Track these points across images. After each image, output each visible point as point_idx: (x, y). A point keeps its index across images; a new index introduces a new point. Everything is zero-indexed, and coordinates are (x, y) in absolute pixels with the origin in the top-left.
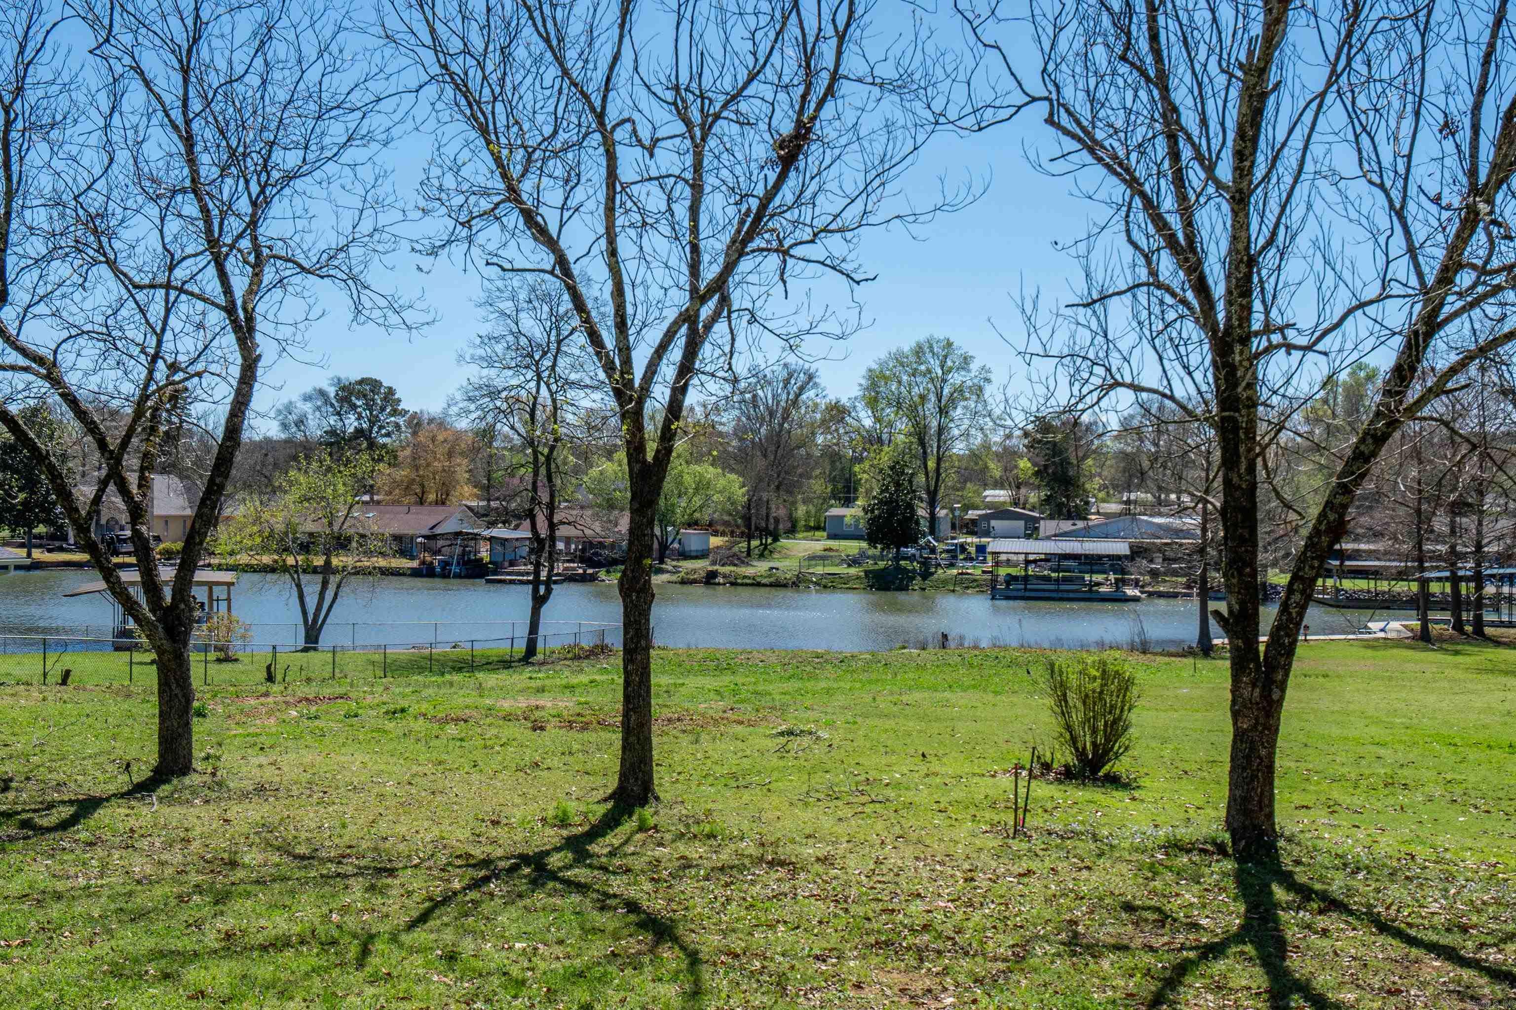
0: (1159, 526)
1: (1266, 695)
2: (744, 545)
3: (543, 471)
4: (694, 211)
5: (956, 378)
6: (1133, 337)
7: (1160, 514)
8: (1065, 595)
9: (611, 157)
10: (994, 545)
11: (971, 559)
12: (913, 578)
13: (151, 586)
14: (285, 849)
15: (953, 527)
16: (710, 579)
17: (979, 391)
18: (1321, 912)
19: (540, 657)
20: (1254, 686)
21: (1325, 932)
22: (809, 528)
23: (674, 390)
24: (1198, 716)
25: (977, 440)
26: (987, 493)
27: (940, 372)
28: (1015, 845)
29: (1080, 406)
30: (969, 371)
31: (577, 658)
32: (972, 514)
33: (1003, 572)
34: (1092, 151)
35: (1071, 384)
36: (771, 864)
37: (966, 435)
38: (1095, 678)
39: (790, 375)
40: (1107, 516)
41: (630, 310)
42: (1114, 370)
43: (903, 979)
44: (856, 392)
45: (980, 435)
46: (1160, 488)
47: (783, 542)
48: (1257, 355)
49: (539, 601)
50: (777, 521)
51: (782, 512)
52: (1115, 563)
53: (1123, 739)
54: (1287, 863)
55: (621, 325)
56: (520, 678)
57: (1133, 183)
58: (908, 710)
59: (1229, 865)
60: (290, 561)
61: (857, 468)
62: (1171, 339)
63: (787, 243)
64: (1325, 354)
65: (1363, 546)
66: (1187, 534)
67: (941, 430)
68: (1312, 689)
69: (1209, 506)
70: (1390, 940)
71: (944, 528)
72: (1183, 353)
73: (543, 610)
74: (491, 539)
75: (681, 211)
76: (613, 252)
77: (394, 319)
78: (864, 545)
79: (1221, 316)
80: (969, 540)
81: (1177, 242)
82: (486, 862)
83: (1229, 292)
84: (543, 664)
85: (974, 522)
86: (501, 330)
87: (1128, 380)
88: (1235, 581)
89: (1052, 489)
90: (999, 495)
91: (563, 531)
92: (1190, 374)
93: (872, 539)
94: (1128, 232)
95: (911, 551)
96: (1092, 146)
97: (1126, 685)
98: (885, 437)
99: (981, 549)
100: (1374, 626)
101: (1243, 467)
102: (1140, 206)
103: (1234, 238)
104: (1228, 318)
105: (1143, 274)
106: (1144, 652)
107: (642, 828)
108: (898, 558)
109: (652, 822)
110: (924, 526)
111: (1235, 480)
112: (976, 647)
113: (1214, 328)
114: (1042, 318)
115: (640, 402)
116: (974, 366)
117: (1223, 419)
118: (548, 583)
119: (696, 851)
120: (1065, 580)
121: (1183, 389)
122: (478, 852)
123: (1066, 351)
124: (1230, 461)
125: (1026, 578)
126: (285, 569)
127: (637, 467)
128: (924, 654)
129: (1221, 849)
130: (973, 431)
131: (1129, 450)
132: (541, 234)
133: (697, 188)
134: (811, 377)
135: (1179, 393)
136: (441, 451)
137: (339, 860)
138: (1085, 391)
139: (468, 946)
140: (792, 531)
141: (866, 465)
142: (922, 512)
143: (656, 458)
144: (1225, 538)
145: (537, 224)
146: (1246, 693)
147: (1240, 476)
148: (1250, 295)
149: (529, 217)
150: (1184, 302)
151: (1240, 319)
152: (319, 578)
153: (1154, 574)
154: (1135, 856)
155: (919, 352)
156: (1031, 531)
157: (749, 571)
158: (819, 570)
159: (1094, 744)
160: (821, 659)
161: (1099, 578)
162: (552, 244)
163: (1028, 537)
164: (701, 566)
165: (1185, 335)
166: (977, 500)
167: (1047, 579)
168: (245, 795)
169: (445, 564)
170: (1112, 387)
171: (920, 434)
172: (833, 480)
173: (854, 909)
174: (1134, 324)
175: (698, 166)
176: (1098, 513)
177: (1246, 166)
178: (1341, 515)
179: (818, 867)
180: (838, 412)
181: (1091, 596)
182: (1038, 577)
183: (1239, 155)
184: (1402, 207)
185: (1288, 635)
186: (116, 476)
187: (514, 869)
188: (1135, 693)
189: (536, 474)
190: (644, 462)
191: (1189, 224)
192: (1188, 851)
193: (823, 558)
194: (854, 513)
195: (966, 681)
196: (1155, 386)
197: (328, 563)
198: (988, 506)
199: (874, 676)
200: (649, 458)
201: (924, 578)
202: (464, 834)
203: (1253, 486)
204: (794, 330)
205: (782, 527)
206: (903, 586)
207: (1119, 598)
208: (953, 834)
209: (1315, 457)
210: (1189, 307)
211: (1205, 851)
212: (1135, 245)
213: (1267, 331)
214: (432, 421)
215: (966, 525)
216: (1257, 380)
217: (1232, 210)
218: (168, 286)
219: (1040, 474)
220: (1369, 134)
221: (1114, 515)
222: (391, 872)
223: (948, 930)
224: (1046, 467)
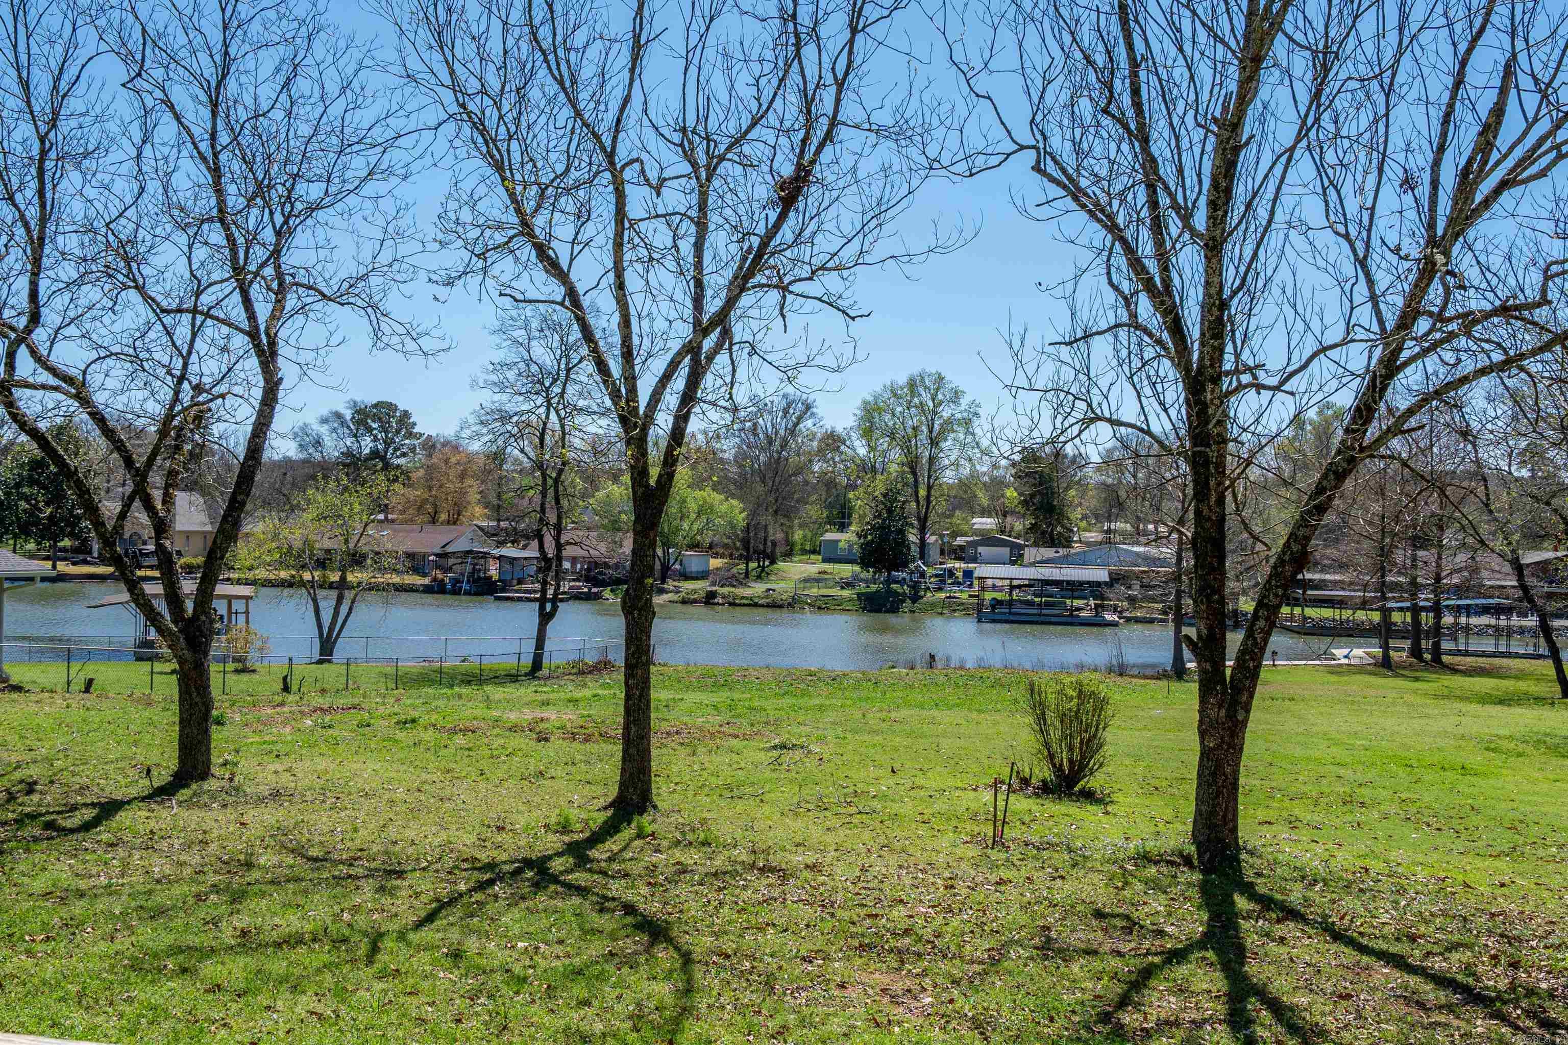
0: (1137, 554)
1: (1231, 716)
2: (743, 566)
3: (551, 493)
4: (699, 248)
5: (946, 412)
6: (1113, 377)
7: (1138, 543)
8: (1047, 619)
9: (620, 195)
10: (981, 571)
11: (959, 584)
12: (904, 601)
13: (174, 598)
14: (299, 852)
15: (942, 552)
16: (710, 599)
17: (968, 423)
18: (1279, 921)
19: (545, 672)
20: (1220, 707)
21: (1282, 940)
22: (804, 552)
23: (677, 418)
24: (1170, 735)
25: (966, 471)
26: (975, 520)
27: (931, 404)
28: (994, 855)
29: (1062, 439)
30: (959, 403)
31: (581, 673)
32: (960, 541)
33: (988, 596)
34: (1076, 199)
35: (1054, 418)
36: (762, 870)
37: (956, 463)
38: (1072, 698)
39: (789, 405)
40: (1088, 544)
41: (636, 340)
42: (1095, 405)
43: (885, 979)
44: (851, 422)
45: (967, 463)
46: (1139, 519)
47: (781, 564)
48: (1229, 393)
49: (545, 618)
50: (774, 544)
51: (780, 536)
52: (1094, 589)
53: (1097, 757)
54: (1249, 875)
55: (628, 355)
56: (525, 691)
57: (1113, 228)
58: (896, 727)
59: (1196, 877)
60: (307, 576)
61: (851, 495)
62: (1148, 377)
63: (787, 280)
64: (1292, 394)
65: (1328, 577)
66: (1163, 562)
67: (932, 460)
68: (1279, 712)
69: (1183, 536)
70: (1343, 948)
71: (934, 554)
72: (1160, 390)
73: (550, 626)
74: (500, 558)
75: (686, 247)
76: (621, 286)
77: (411, 345)
78: (857, 568)
79: (1196, 356)
80: (957, 565)
81: (1155, 285)
82: (491, 866)
83: (1203, 334)
84: (548, 678)
85: (961, 548)
86: (512, 357)
87: (1107, 415)
88: (1203, 607)
89: (1037, 517)
90: (987, 523)
91: (569, 551)
92: (1165, 410)
93: (865, 563)
94: (1109, 275)
95: (901, 575)
96: (1076, 194)
97: (1102, 705)
98: (878, 465)
99: (968, 574)
100: (1339, 652)
101: (1213, 499)
103: (1208, 284)
104: (1201, 359)
105: (1123, 315)
106: (1121, 675)
107: (640, 835)
108: (889, 581)
109: (649, 829)
110: (915, 550)
111: (1206, 511)
112: (962, 668)
113: (1188, 371)
114: (1028, 355)
115: (645, 430)
116: (964, 402)
117: (1194, 453)
118: (555, 601)
119: (691, 857)
120: (1048, 605)
121: (1160, 425)
122: (483, 856)
123: (1050, 386)
124: (1201, 493)
125: (1011, 603)
126: (302, 584)
127: (640, 491)
128: (911, 674)
129: (1188, 861)
130: (962, 461)
131: (1110, 481)
132: (554, 268)
133: (702, 226)
134: (808, 407)
135: (1156, 428)
136: (452, 473)
137: (351, 862)
138: (1067, 424)
139: (472, 945)
140: (788, 555)
141: (861, 491)
142: (913, 537)
143: (658, 481)
144: (1196, 566)
145: (549, 258)
146: (1213, 714)
147: (1209, 507)
148: (1222, 338)
149: (541, 250)
150: (1159, 342)
151: (1212, 360)
152: (334, 594)
153: (1132, 600)
154: (1107, 867)
155: (912, 385)
156: (1016, 559)
157: (746, 592)
158: (814, 592)
159: (1071, 761)
160: (814, 677)
161: (1080, 603)
162: (563, 277)
163: (1013, 563)
164: (700, 586)
165: (1162, 373)
166: (966, 528)
167: (1030, 603)
168: (261, 800)
169: (456, 581)
170: (1092, 421)
171: (913, 466)
172: (829, 506)
173: (839, 913)
174: (1114, 360)
175: (703, 206)
176: (1079, 542)
177: (1220, 213)
178: (1305, 546)
179: (807, 874)
180: (833, 441)
181: (1072, 620)
182: (1021, 602)
183: (1213, 205)
184: (1365, 257)
185: (1252, 659)
186: (141, 493)
187: (517, 872)
188: (1110, 713)
189: (544, 496)
190: (647, 486)
191: (1165, 268)
192: (1156, 863)
193: (817, 581)
194: (846, 538)
195: (953, 700)
196: (1132, 421)
197: (343, 578)
198: (975, 533)
199: (864, 694)
200: (652, 482)
201: (914, 601)
202: (471, 839)
203: (1222, 519)
204: (792, 362)
205: (778, 550)
206: (894, 610)
207: (1098, 623)
208: (935, 844)
209: (1282, 491)
210: (1165, 349)
211: (1172, 863)
212: (1116, 288)
213: (1237, 372)
214: (446, 444)
215: (955, 551)
216: (1227, 416)
217: (1206, 256)
218: (194, 311)
219: (1025, 503)
220: (1335, 187)
221: (1096, 543)
222: (400, 874)
223: (928, 934)
224: (1032, 496)
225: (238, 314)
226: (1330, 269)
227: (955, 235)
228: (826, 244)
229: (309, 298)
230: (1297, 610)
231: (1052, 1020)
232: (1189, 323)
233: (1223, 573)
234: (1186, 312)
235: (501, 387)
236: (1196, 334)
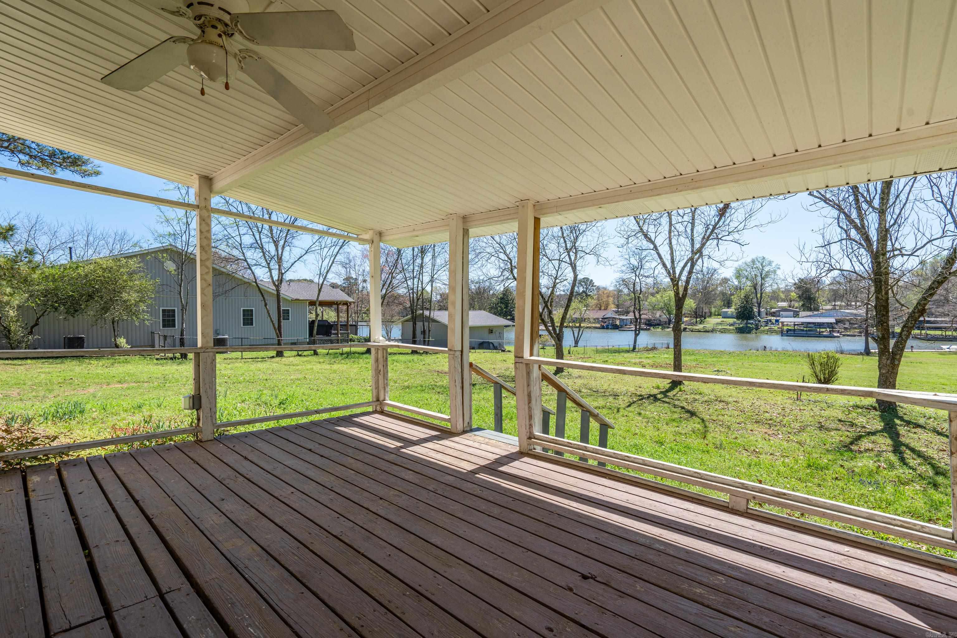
0: (848, 313)
1: (892, 362)
2: (695, 320)
3: (637, 300)
4: (692, 230)
5: (766, 269)
6: (840, 255)
7: (848, 309)
8: (809, 335)
9: (670, 219)
10: (782, 320)
11: (773, 324)
12: (753, 330)
13: (554, 329)
14: (590, 389)
15: (767, 314)
16: (685, 330)
17: (775, 272)
18: (914, 428)
19: (637, 350)
20: (888, 360)
21: (915, 433)
22: (715, 315)
23: (687, 278)
24: (865, 373)
25: (775, 287)
26: (779, 303)
27: (761, 267)
28: (798, 402)
29: (820, 276)
30: (771, 266)
31: (647, 350)
32: (773, 310)
33: (785, 328)
34: (825, 202)
35: (817, 270)
36: (720, 401)
37: (771, 285)
38: (825, 358)
40: (826, 310)
41: (675, 258)
42: (833, 265)
43: (766, 431)
44: (731, 274)
45: (776, 285)
46: (848, 301)
47: (707, 319)
48: (889, 258)
49: (636, 335)
50: (705, 313)
51: (707, 311)
52: (830, 325)
53: (835, 377)
54: (901, 414)
55: (673, 262)
56: (633, 355)
57: (840, 209)
58: (755, 367)
59: (878, 413)
60: (571, 324)
61: (732, 297)
62: (855, 255)
63: (720, 236)
64: (918, 256)
65: (938, 319)
66: (860, 315)
67: (762, 285)
68: (914, 367)
69: (869, 306)
70: (942, 437)
71: (763, 315)
72: (860, 259)
73: (638, 337)
74: (619, 319)
75: (689, 231)
76: (670, 243)
77: (607, 263)
78: (735, 320)
79: (875, 247)
80: (772, 318)
81: (858, 226)
82: (641, 396)
83: (878, 240)
84: (638, 352)
85: (774, 312)
86: (625, 263)
87: (838, 267)
88: (880, 328)
89: (804, 302)
90: (784, 304)
91: (643, 316)
92: (862, 265)
93: (738, 318)
94: (838, 223)
95: (751, 321)
96: (826, 200)
97: (837, 360)
98: (742, 287)
99: (777, 321)
100: (944, 347)
101: (883, 293)
102: (844, 217)
103: (880, 224)
104: (877, 248)
105: (844, 236)
106: (842, 353)
107: (680, 390)
108: (747, 323)
109: (683, 389)
110: (756, 314)
111: (880, 297)
113: (872, 252)
114: (806, 251)
115: (678, 282)
116: (774, 265)
117: (875, 279)
118: (639, 331)
119: (697, 397)
120: (809, 330)
121: (858, 268)
122: (638, 393)
123: (815, 260)
124: (878, 290)
125: (794, 330)
126: (570, 326)
127: (677, 298)
128: (758, 352)
129: (875, 408)
130: (774, 284)
131: (835, 288)
132: (650, 240)
133: (693, 224)
136: (605, 296)
137: (604, 392)
138: (822, 272)
139: (642, 412)
140: (710, 316)
141: (736, 296)
142: (755, 310)
143: (682, 295)
144: (876, 315)
145: (648, 238)
146: (885, 362)
147: (882, 296)
148: (886, 240)
149: (646, 236)
150: (860, 244)
151: (882, 248)
152: (578, 329)
153: (846, 329)
154: (841, 408)
155: (753, 261)
156: (796, 315)
157: (697, 328)
158: (720, 327)
159: (824, 378)
160: (722, 353)
161: (823, 330)
162: (653, 242)
163: (794, 317)
165: (860, 253)
166: (775, 306)
167: (803, 330)
168: (576, 378)
169: (607, 326)
170: (832, 270)
171: (755, 286)
172: (724, 301)
173: (747, 413)
174: (841, 251)
175: (693, 219)
176: (822, 309)
177: (885, 201)
178: (924, 307)
179: (734, 403)
180: (725, 281)
181: (820, 336)
182: (799, 330)
183: (882, 199)
184: (951, 208)
185: (901, 344)
186: (546, 306)
187: (648, 397)
188: (840, 363)
189: (635, 301)
190: (679, 297)
191: (862, 220)
192: (861, 408)
193: (721, 324)
194: (731, 310)
195: (774, 360)
196: (848, 269)
197: (580, 325)
198: (779, 308)
199: (741, 358)
200: (681, 296)
201: (756, 330)
202: (633, 389)
203: (888, 299)
204: (722, 260)
205: (707, 315)
206: (749, 332)
207: (831, 336)
208: (776, 398)
209: (915, 289)
210: (862, 245)
211: (868, 409)
212: (842, 228)
213: (893, 250)
214: (603, 288)
215: (771, 314)
216: (889, 266)
217: (879, 216)
218: (559, 260)
219: (799, 297)
220: (937, 186)
221: (829, 310)
222: (618, 396)
223: (778, 420)
224: (802, 294)
225: (567, 259)
226: (935, 213)
227: (778, 217)
228: (733, 225)
229: (583, 254)
230: (923, 332)
231: (825, 445)
232: (871, 236)
233: (888, 317)
234: (870, 233)
235: (622, 272)
236: (875, 239)
